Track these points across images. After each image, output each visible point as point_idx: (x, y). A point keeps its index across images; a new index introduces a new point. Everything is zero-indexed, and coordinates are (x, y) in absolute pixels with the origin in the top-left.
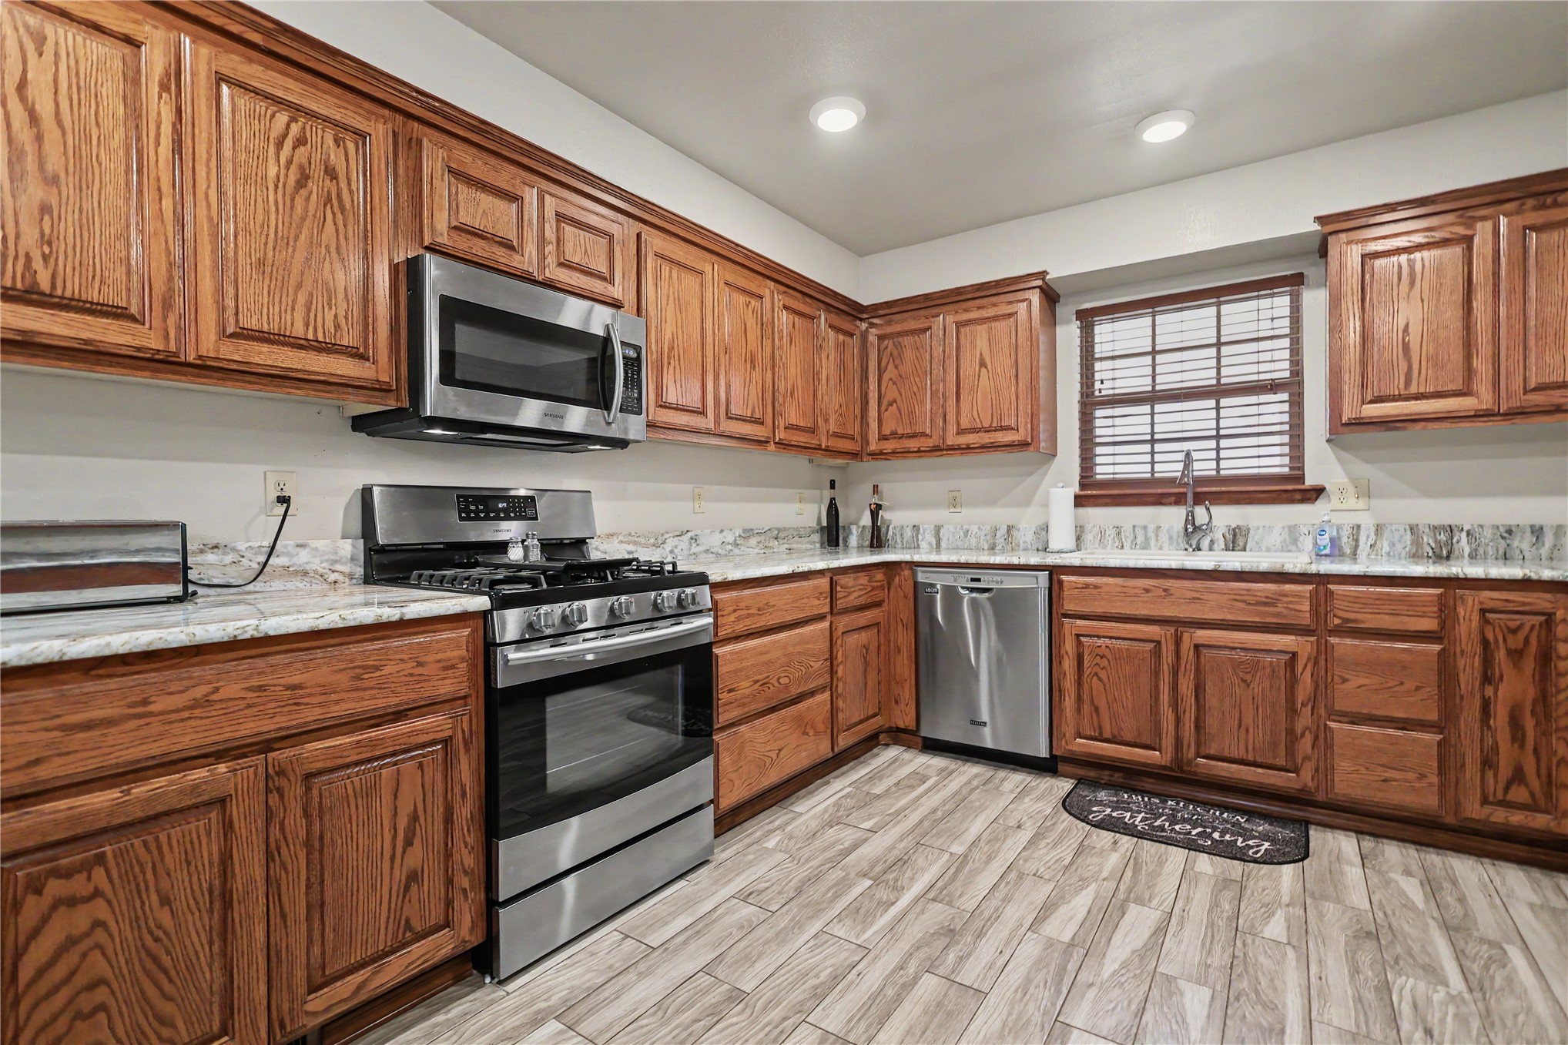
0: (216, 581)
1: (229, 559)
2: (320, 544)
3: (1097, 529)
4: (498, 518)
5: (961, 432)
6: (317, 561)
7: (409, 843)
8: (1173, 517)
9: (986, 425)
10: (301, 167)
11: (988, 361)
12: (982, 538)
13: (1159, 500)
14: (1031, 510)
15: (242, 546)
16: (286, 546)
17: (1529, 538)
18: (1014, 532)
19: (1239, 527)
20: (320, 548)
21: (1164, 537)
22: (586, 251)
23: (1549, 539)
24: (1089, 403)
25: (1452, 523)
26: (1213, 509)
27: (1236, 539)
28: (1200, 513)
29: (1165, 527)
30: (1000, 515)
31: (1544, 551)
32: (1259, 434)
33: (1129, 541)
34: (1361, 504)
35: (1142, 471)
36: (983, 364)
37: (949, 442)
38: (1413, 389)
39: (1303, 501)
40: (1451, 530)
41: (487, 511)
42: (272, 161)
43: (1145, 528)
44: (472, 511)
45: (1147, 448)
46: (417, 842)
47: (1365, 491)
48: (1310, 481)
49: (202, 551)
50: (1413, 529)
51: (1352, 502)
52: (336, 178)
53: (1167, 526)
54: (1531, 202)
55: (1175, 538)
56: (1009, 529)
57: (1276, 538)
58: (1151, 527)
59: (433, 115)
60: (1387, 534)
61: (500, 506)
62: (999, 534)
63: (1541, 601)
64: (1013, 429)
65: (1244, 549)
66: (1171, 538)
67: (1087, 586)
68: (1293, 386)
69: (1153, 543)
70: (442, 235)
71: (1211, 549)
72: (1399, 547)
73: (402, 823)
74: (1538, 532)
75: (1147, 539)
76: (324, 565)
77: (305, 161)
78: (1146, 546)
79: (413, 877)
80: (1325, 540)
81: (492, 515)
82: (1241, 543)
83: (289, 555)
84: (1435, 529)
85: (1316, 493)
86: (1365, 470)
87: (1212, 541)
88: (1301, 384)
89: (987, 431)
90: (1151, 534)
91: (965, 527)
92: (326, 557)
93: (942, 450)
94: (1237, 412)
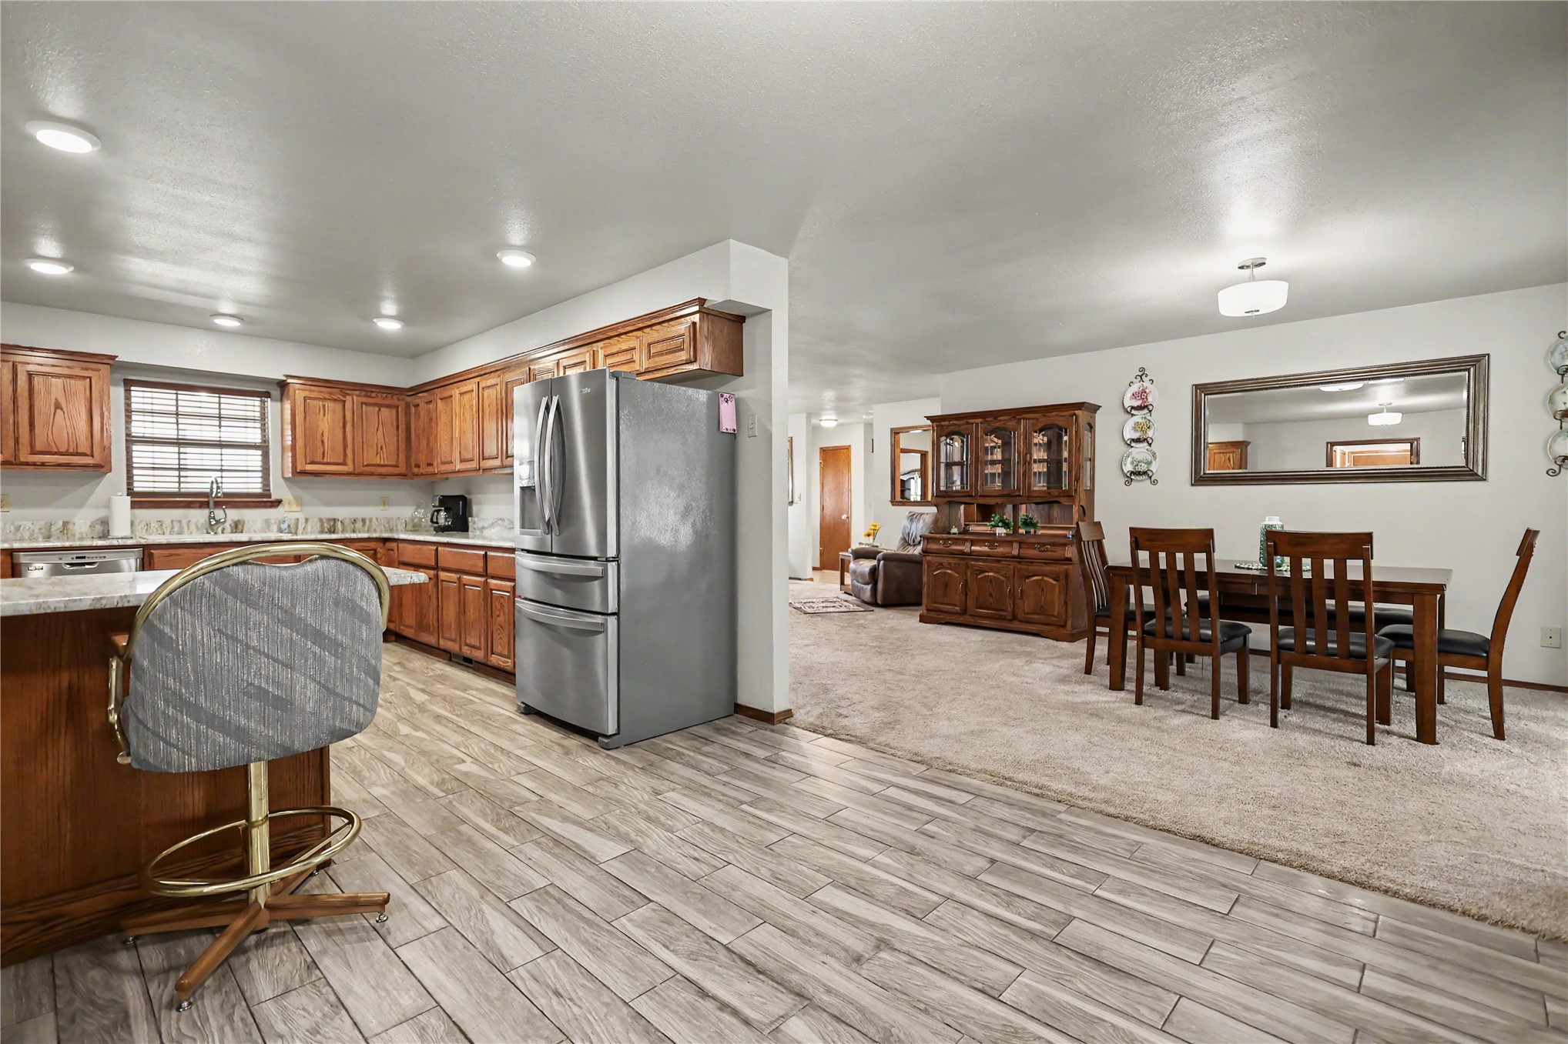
3: (143, 523)
5: (33, 452)
8: (200, 515)
9: (63, 450)
11: (64, 406)
12: (36, 531)
13: (188, 505)
14: (83, 511)
17: (361, 524)
18: (70, 526)
19: (239, 521)
21: (193, 527)
23: (367, 523)
24: (130, 440)
25: (336, 517)
26: (227, 511)
27: (237, 526)
28: (219, 513)
29: (194, 521)
30: (55, 515)
31: (366, 528)
32: (247, 471)
33: (169, 529)
34: (298, 509)
35: (171, 486)
36: (58, 406)
37: (22, 460)
38: (325, 460)
39: (271, 507)
40: (335, 520)
43: (180, 522)
45: (176, 473)
47: (300, 502)
48: (274, 497)
50: (321, 520)
51: (295, 508)
53: (195, 521)
54: (363, 393)
55: (200, 525)
56: (65, 524)
57: (259, 525)
58: (184, 522)
60: (310, 522)
62: (54, 528)
63: (372, 545)
64: (87, 455)
65: (242, 532)
66: (197, 527)
67: (171, 555)
68: (264, 447)
69: (186, 530)
71: (223, 532)
72: (315, 528)
74: (364, 521)
75: (181, 528)
78: (181, 532)
80: (284, 526)
82: (240, 527)
84: (329, 520)
85: (279, 502)
86: (299, 492)
87: (224, 529)
88: (268, 447)
89: (62, 454)
90: (185, 525)
91: (17, 523)
93: (13, 464)
94: (232, 457)
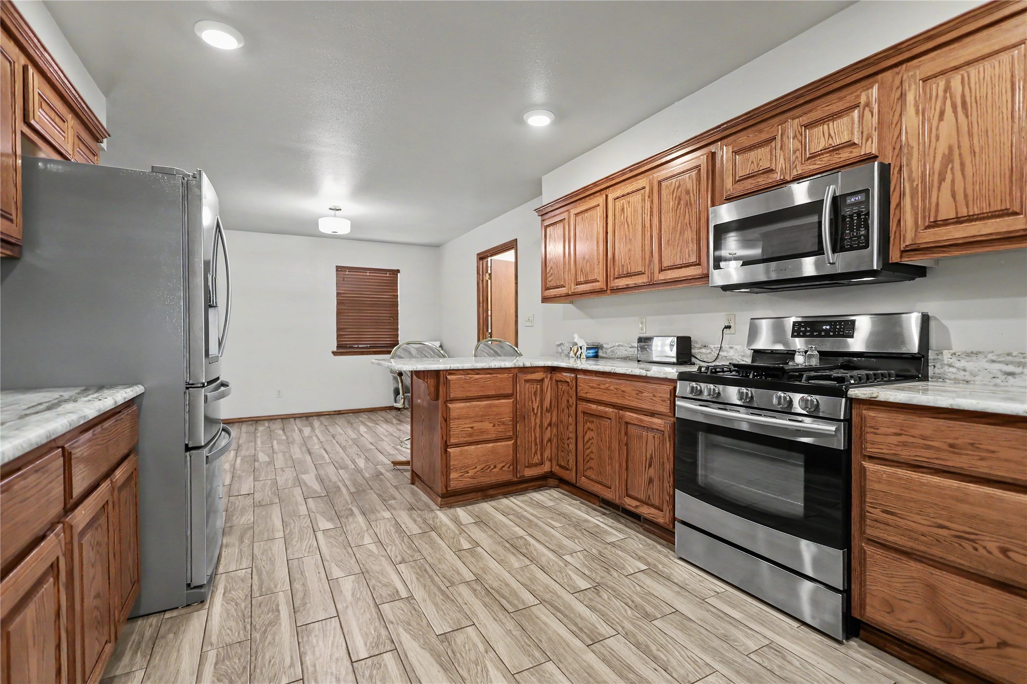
0: (705, 360)
1: (708, 351)
2: (738, 347)
4: (819, 336)
6: (737, 355)
7: (650, 466)
10: (679, 197)
15: (712, 346)
16: (725, 347)
20: (738, 349)
22: (830, 135)
41: (812, 331)
42: (671, 201)
44: (802, 331)
46: (653, 466)
49: (701, 348)
52: (689, 193)
59: (725, 132)
61: (824, 327)
70: (730, 190)
73: (648, 456)
76: (740, 357)
77: (680, 194)
79: (651, 481)
81: (815, 334)
83: (727, 351)
92: (740, 354)
